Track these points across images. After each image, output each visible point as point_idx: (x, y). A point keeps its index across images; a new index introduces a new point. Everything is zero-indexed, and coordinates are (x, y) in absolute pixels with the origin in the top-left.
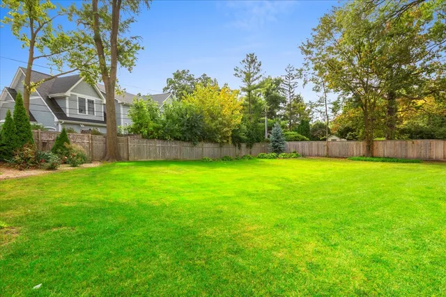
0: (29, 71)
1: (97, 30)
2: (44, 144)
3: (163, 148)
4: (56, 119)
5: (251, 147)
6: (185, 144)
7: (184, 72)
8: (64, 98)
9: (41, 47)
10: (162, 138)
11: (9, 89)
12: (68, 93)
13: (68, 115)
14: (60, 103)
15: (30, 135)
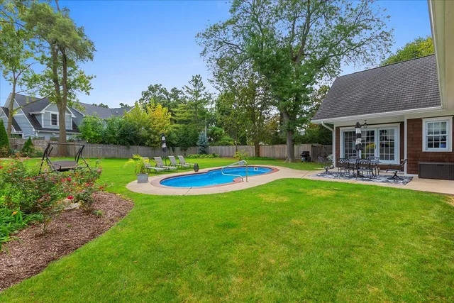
0: (14, 94)
1: (55, 70)
2: (16, 146)
3: (103, 150)
4: (34, 130)
5: (185, 150)
6: (122, 147)
7: (156, 86)
8: (41, 114)
9: (21, 84)
10: (102, 143)
11: (3, 108)
12: (43, 112)
13: (43, 127)
14: (37, 118)
15: (7, 141)
